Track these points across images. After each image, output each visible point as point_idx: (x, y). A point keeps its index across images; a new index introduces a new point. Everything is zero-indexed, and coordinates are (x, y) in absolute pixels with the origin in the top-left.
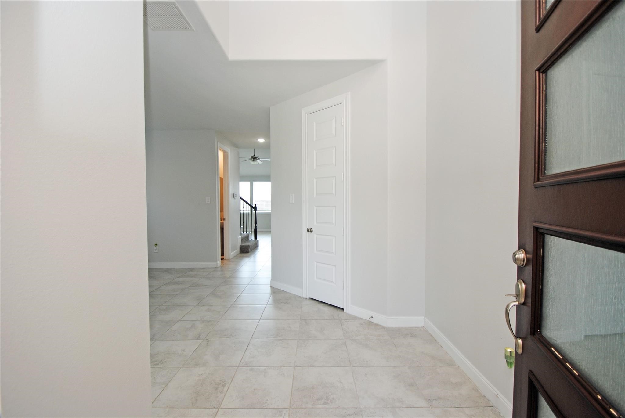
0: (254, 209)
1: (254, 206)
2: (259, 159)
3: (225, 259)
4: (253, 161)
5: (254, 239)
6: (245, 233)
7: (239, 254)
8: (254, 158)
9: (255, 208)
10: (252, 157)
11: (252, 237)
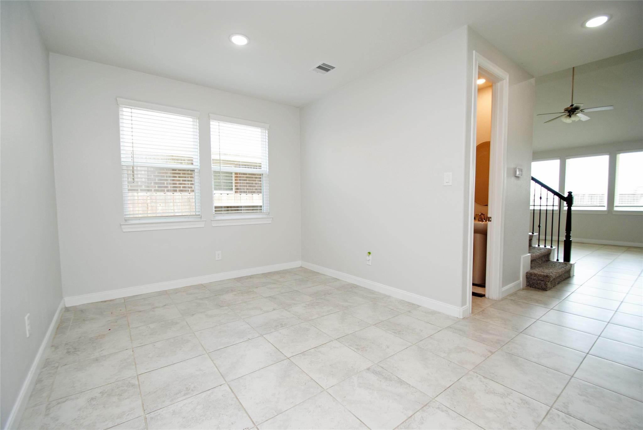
0: (565, 203)
1: (566, 195)
2: (582, 111)
3: (487, 296)
4: (568, 117)
5: (561, 260)
6: (542, 246)
7: (523, 289)
8: (572, 111)
9: (569, 200)
10: (566, 110)
11: (558, 256)
